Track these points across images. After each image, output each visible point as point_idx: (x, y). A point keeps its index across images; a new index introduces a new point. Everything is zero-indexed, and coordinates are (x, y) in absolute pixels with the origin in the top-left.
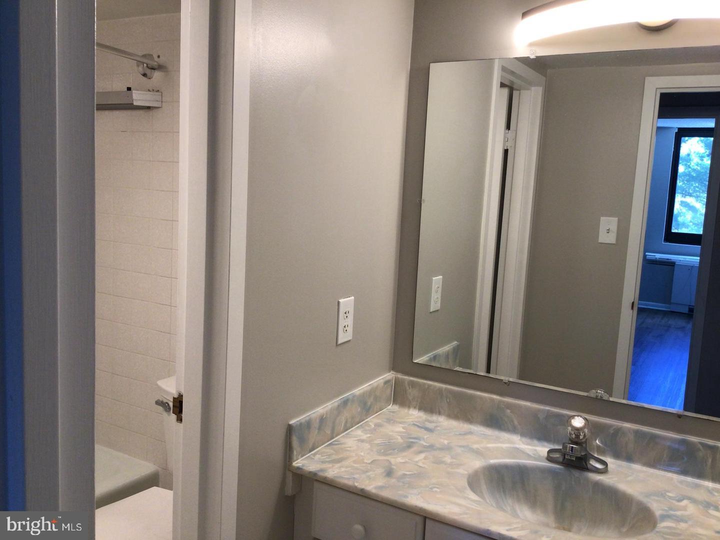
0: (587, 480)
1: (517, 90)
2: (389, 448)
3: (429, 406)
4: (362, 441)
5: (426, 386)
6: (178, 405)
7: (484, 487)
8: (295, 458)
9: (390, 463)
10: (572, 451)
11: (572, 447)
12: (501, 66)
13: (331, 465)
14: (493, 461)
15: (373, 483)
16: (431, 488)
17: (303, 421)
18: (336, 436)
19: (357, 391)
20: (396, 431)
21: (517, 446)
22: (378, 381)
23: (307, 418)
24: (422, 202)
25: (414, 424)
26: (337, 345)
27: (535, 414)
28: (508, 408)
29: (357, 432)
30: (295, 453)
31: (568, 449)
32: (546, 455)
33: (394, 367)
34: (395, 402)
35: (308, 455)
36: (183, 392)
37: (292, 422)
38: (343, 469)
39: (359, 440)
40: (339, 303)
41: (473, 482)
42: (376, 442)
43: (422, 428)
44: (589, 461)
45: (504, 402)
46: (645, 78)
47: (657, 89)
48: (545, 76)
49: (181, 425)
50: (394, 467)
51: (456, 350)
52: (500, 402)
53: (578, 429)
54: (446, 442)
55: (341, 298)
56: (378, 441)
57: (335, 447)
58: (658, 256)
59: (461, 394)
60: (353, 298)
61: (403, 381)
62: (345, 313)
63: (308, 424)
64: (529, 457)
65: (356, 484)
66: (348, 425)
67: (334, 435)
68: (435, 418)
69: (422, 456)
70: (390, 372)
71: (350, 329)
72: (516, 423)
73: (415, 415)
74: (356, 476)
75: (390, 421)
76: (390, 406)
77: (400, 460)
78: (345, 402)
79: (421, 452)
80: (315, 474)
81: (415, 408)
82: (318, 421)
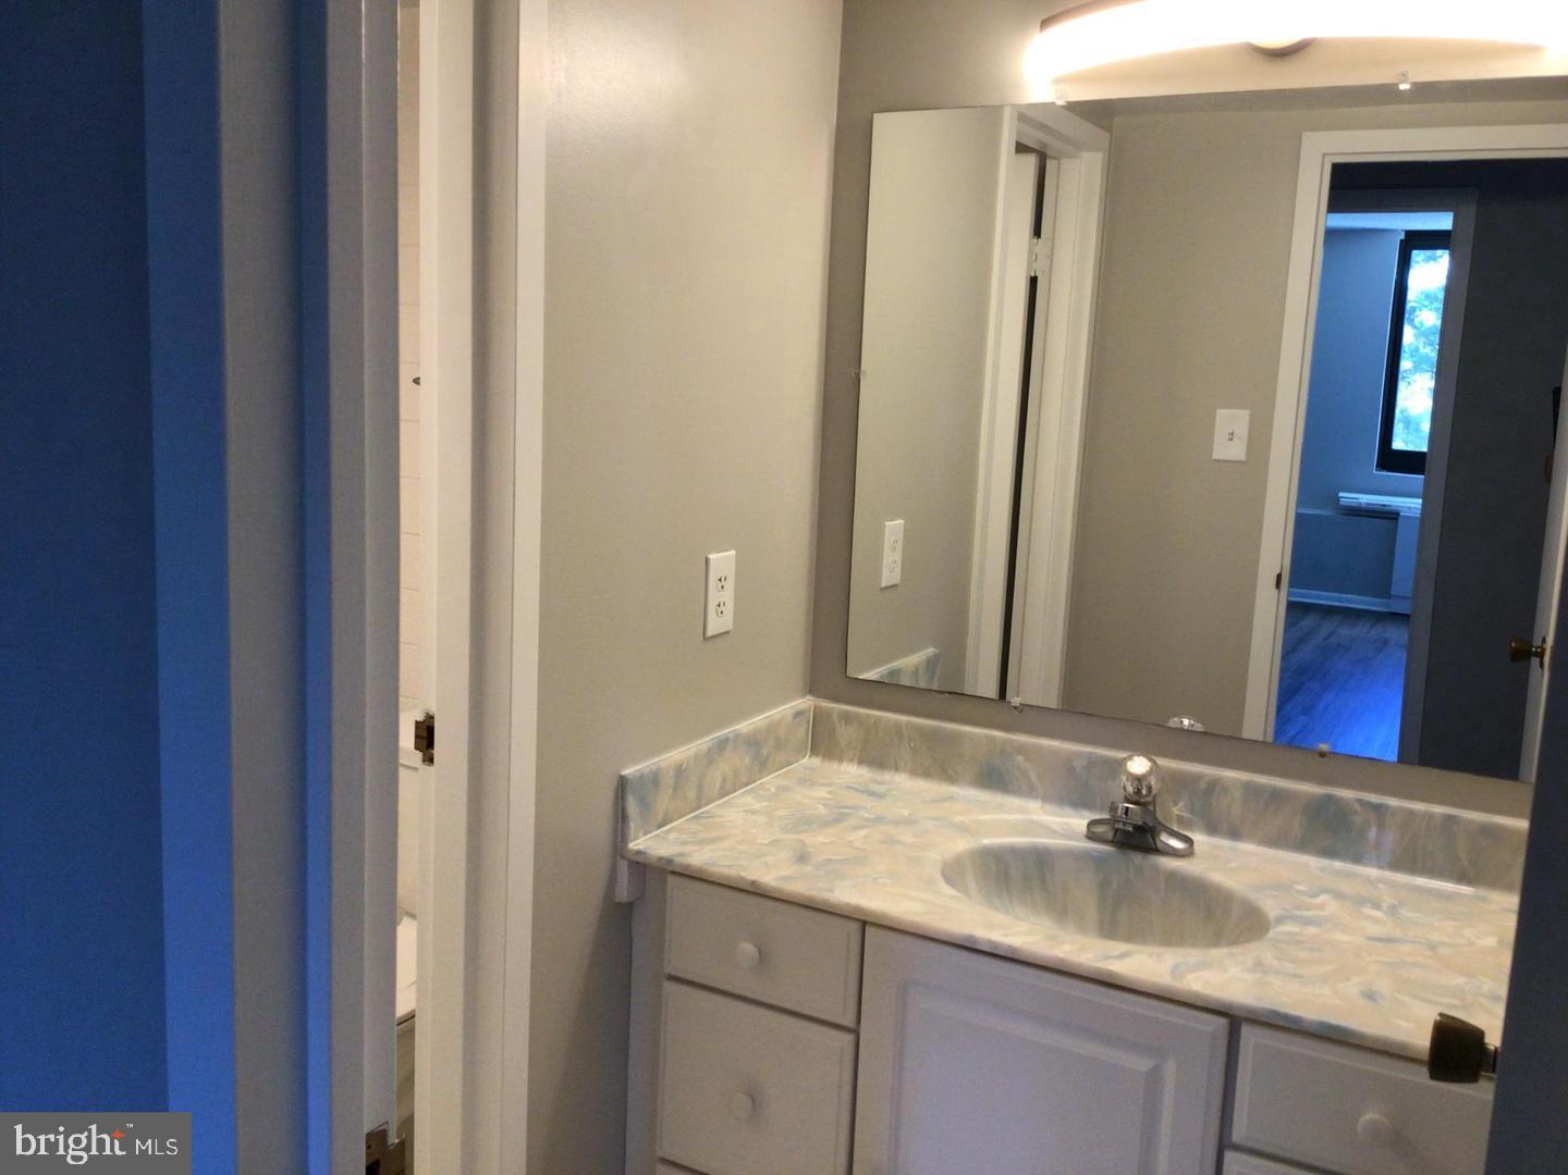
0: (1156, 869)
1: (1055, 158)
2: (804, 822)
3: (876, 756)
4: (754, 812)
5: (873, 721)
6: (425, 734)
7: (972, 884)
8: (632, 837)
9: (804, 843)
10: (1126, 814)
11: (1127, 808)
12: (1016, 113)
13: (696, 848)
14: (986, 842)
15: (772, 873)
16: (875, 879)
17: (646, 771)
18: (707, 804)
19: (744, 727)
20: (815, 798)
21: (1035, 817)
22: (784, 710)
23: (654, 767)
24: (861, 376)
25: (848, 787)
26: (705, 638)
27: (1067, 763)
28: (1019, 753)
29: (744, 799)
30: (632, 825)
31: (1120, 810)
32: (1084, 829)
33: (813, 688)
34: (814, 751)
35: (656, 832)
36: (433, 710)
37: (626, 772)
38: (719, 853)
39: (745, 811)
40: (707, 560)
41: (952, 873)
42: (778, 813)
43: (863, 792)
44: (1159, 835)
45: (1012, 741)
46: (1301, 135)
47: (1324, 155)
48: (1109, 130)
49: (431, 770)
50: (811, 850)
51: (931, 664)
52: (1005, 741)
53: (1139, 779)
54: (906, 813)
55: (711, 553)
56: (782, 812)
57: (704, 821)
58: (1365, 499)
59: (935, 731)
60: (733, 552)
61: (828, 714)
62: (720, 580)
63: (654, 779)
64: (1053, 833)
65: (743, 874)
66: (728, 786)
67: (703, 802)
68: (887, 776)
69: (863, 833)
70: (803, 696)
71: (729, 610)
72: (1033, 776)
73: (851, 772)
74: (743, 863)
75: (802, 782)
76: (805, 760)
77: (821, 839)
78: (722, 744)
79: (862, 827)
80: (669, 861)
81: (851, 760)
82: (671, 773)
